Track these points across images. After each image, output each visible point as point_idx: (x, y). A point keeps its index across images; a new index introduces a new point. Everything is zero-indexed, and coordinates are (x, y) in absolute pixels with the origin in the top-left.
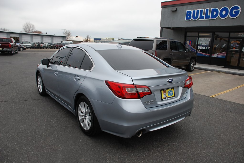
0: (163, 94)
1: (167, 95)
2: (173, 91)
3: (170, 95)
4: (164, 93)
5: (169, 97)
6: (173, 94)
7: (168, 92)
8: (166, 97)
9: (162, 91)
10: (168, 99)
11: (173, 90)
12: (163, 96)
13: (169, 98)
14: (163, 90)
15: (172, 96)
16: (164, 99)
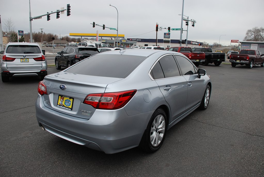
0: (60, 100)
1: (63, 103)
2: (72, 102)
3: (66, 105)
4: (62, 100)
5: (65, 106)
6: (70, 105)
7: (65, 100)
8: (62, 105)
9: (60, 97)
10: (62, 107)
11: (71, 100)
12: (60, 102)
13: (64, 108)
14: (62, 96)
15: (69, 107)
16: (59, 105)
